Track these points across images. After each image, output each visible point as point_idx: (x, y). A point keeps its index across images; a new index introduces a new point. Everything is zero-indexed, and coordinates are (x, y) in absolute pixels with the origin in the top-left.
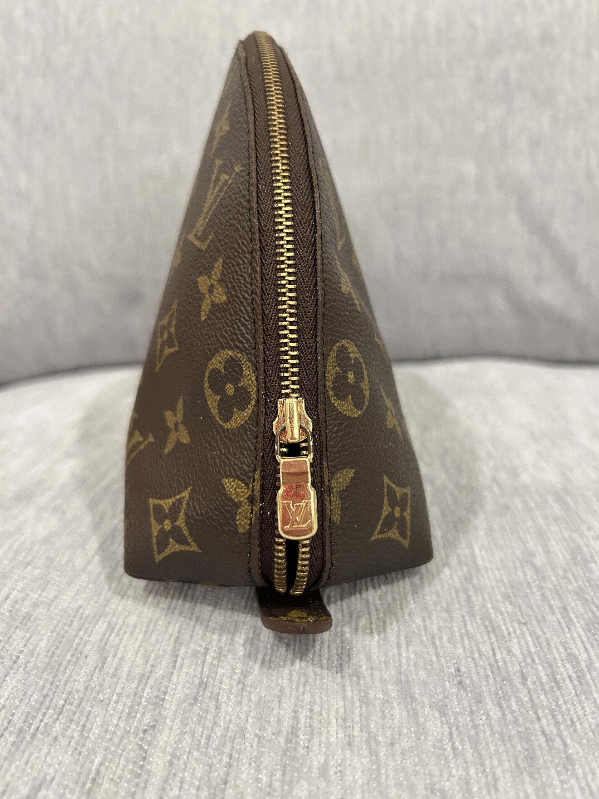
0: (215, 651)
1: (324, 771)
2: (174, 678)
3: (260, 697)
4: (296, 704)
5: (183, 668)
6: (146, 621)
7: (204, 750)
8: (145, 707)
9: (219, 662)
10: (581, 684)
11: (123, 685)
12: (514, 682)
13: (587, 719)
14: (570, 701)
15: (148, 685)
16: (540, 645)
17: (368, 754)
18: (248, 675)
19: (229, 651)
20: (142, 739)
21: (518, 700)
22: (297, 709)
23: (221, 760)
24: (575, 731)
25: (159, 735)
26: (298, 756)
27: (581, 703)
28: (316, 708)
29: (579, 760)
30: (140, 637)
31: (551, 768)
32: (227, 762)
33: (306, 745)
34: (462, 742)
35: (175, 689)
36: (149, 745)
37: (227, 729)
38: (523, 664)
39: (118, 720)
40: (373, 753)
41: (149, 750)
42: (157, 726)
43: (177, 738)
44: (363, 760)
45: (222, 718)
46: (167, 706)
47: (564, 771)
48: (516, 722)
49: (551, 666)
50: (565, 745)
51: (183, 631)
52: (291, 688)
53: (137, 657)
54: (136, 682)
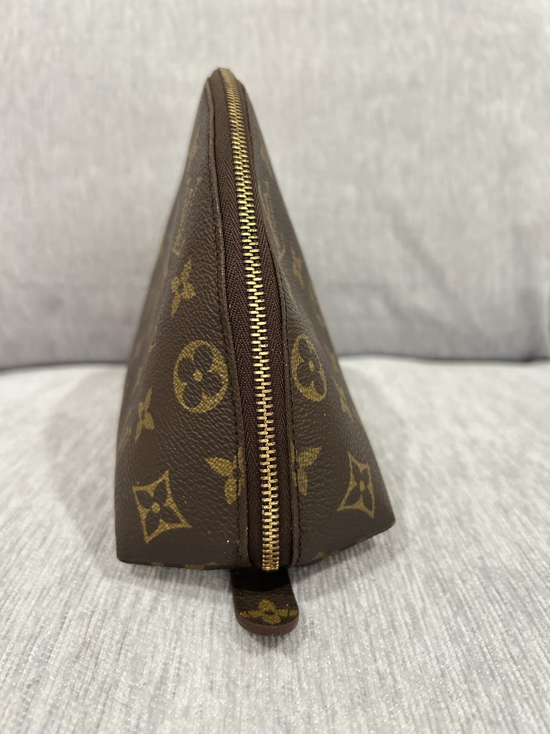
0: (100, 614)
1: (186, 712)
2: (61, 637)
3: (136, 654)
4: (167, 658)
5: (70, 629)
6: (41, 588)
7: (82, 701)
8: (32, 665)
9: (102, 624)
10: (414, 628)
11: (12, 645)
12: (359, 629)
13: (417, 658)
14: (404, 644)
15: (36, 645)
16: (385, 597)
17: (226, 695)
18: (127, 635)
19: (113, 613)
20: (26, 693)
21: (361, 645)
22: (167, 662)
23: (96, 709)
24: (406, 669)
25: (41, 689)
26: (165, 701)
27: (413, 644)
28: (184, 661)
29: (406, 695)
30: (33, 602)
31: (381, 702)
32: (101, 709)
33: (173, 691)
34: (309, 684)
35: (60, 648)
36: (32, 698)
37: (103, 683)
38: (368, 614)
39: (6, 676)
40: (231, 695)
41: (32, 703)
42: (41, 682)
43: (58, 691)
44: (221, 701)
45: (100, 673)
46: (52, 663)
47: (392, 704)
48: (355, 664)
49: (391, 615)
50: (395, 681)
51: (73, 596)
52: (165, 645)
53: (28, 620)
54: (25, 642)
